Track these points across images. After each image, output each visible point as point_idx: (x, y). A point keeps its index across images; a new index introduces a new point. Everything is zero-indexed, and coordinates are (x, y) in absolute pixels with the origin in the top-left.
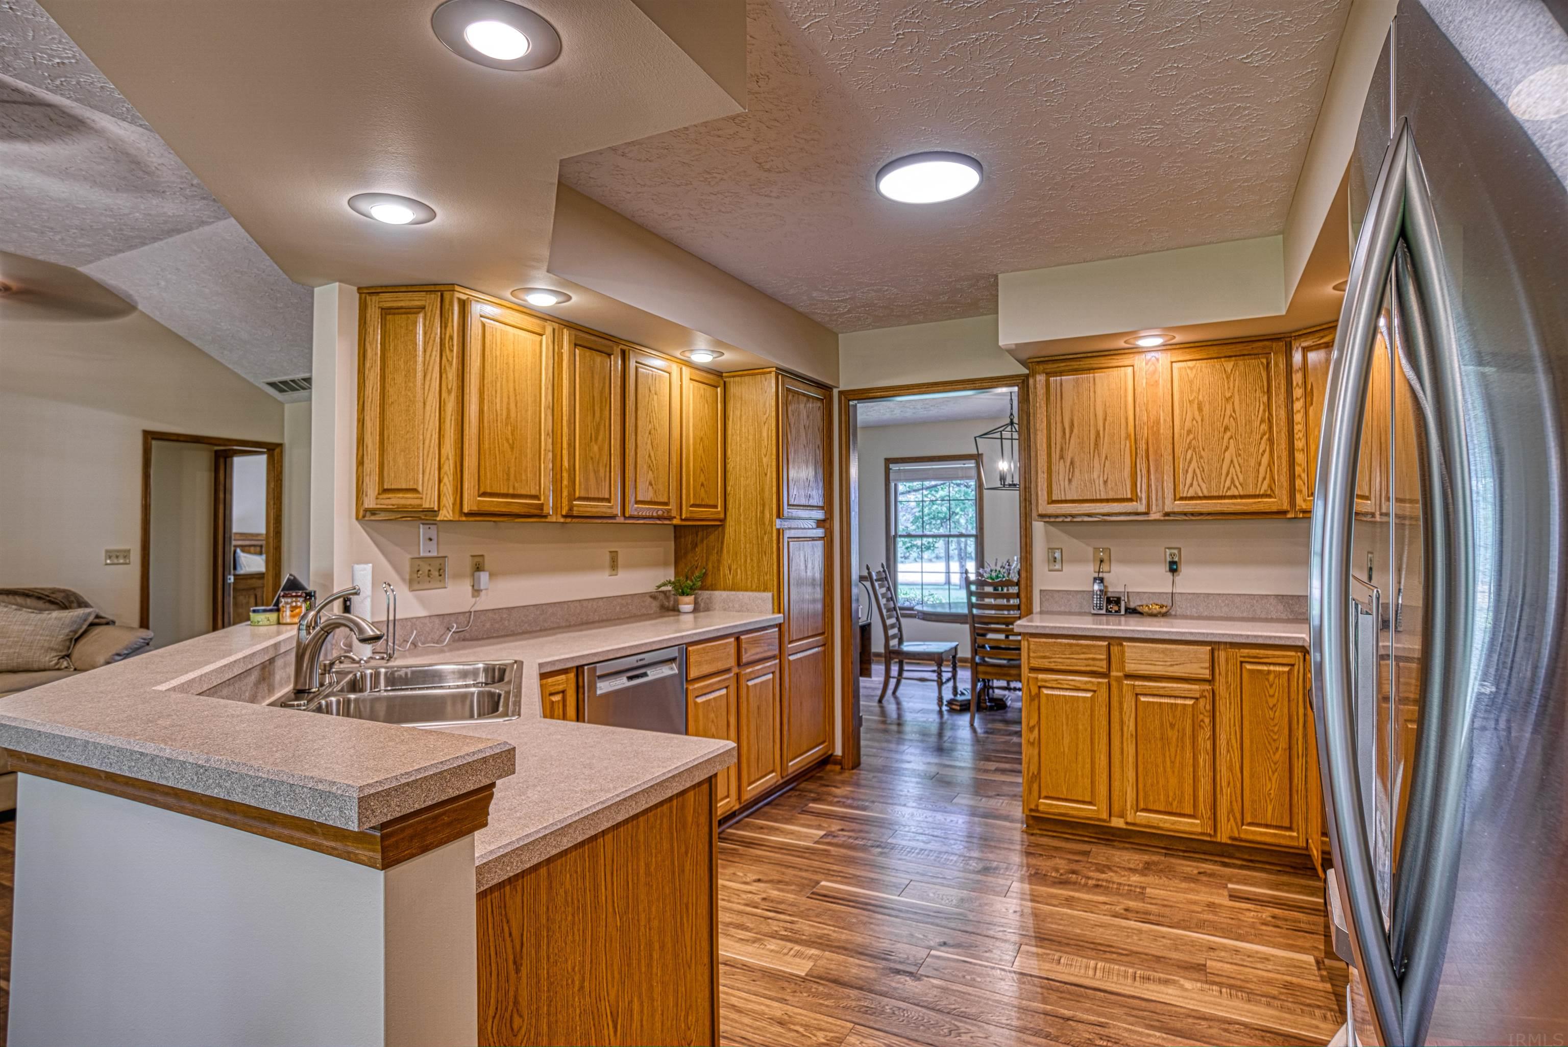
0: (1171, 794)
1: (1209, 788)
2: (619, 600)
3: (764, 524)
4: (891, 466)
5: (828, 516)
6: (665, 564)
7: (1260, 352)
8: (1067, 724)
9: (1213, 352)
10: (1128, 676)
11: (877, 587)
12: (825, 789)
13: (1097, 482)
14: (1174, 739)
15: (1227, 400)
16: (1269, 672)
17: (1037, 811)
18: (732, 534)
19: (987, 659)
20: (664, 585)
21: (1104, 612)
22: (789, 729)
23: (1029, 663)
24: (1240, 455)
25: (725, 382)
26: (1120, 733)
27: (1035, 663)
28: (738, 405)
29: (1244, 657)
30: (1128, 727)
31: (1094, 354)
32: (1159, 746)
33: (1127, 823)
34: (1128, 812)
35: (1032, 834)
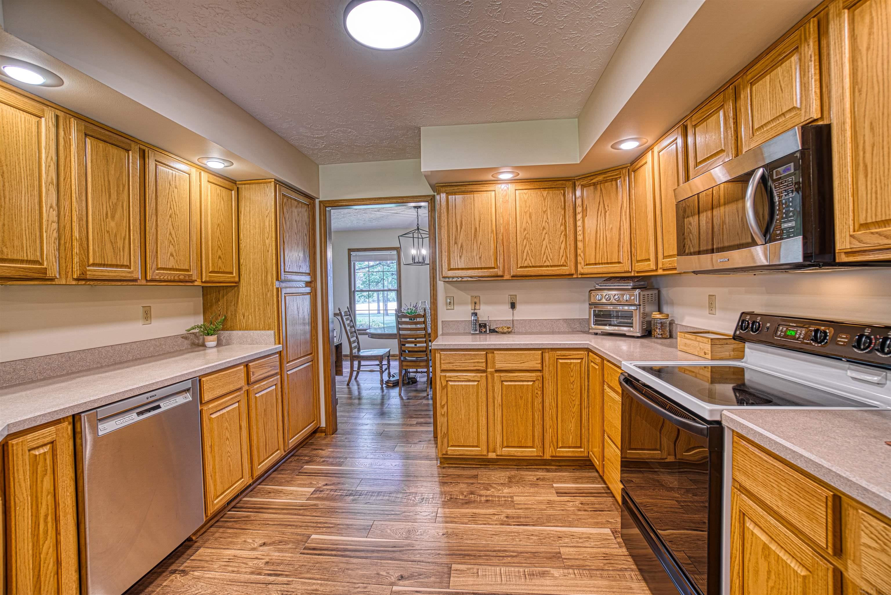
0: (521, 436)
1: (541, 430)
2: (153, 342)
3: (267, 285)
4: (351, 253)
5: (313, 279)
6: (195, 313)
7: (560, 186)
8: (463, 401)
9: (537, 185)
10: (497, 371)
11: (345, 320)
12: (315, 452)
13: (476, 258)
14: (522, 406)
15: (544, 212)
16: (571, 363)
17: (447, 454)
18: (245, 291)
19: (407, 358)
20: (193, 328)
21: (478, 332)
22: (289, 419)
23: (441, 367)
24: (550, 243)
25: (238, 188)
26: (492, 404)
27: (444, 367)
28: (248, 204)
29: (558, 356)
30: (498, 400)
31: (474, 183)
32: (514, 410)
33: (497, 455)
34: (498, 449)
35: (444, 468)
